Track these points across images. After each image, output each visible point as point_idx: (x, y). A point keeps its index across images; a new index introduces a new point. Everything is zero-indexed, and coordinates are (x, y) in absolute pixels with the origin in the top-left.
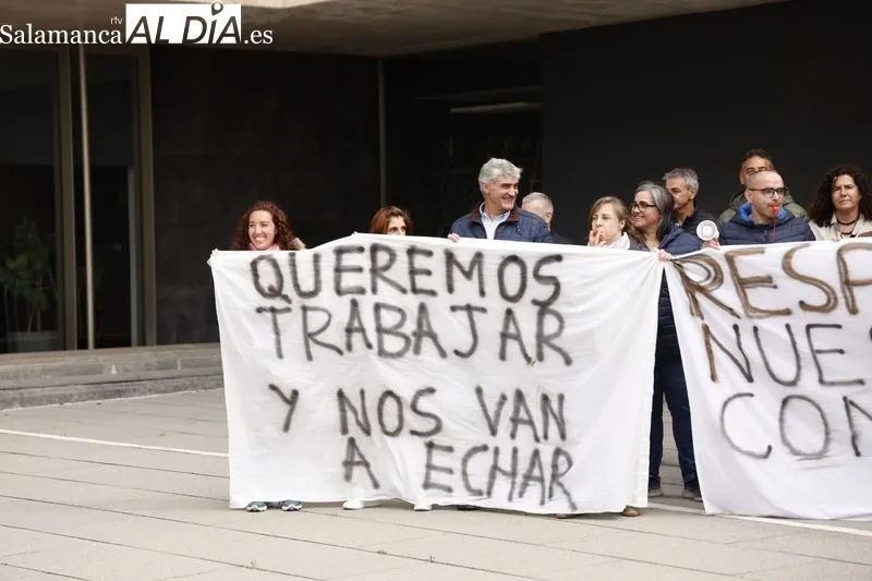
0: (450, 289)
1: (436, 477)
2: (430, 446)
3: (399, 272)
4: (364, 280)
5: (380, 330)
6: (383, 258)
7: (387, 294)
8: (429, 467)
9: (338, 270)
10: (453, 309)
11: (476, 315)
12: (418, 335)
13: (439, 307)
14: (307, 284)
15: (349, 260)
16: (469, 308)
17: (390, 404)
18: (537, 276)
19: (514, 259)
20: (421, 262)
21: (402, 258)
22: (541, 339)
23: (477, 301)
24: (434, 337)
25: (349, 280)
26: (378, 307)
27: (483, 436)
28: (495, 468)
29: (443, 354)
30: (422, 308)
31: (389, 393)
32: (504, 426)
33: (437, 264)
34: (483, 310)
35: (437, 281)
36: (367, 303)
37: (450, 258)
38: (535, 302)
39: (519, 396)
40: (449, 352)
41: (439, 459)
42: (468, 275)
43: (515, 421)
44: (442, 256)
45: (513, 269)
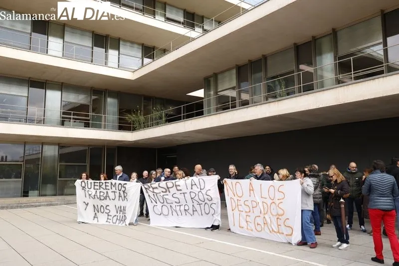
0: (111, 189)
1: (108, 220)
2: (108, 215)
3: (104, 186)
4: (98, 187)
5: (100, 196)
6: (101, 184)
7: (102, 190)
8: (108, 219)
9: (94, 185)
10: (112, 192)
12: (106, 197)
13: (109, 192)
14: (89, 187)
15: (96, 184)
16: (114, 192)
17: (102, 208)
18: (123, 187)
19: (120, 184)
20: (107, 184)
21: (104, 184)
22: (124, 197)
24: (109, 197)
25: (96, 187)
26: (100, 192)
27: (115, 214)
28: (117, 219)
29: (110, 199)
30: (107, 192)
31: (102, 206)
32: (119, 212)
33: (109, 185)
34: (116, 192)
35: (109, 188)
36: (98, 191)
37: (111, 183)
38: (123, 191)
39: (121, 207)
41: (110, 217)
42: (114, 186)
44: (110, 183)
45: (120, 185)
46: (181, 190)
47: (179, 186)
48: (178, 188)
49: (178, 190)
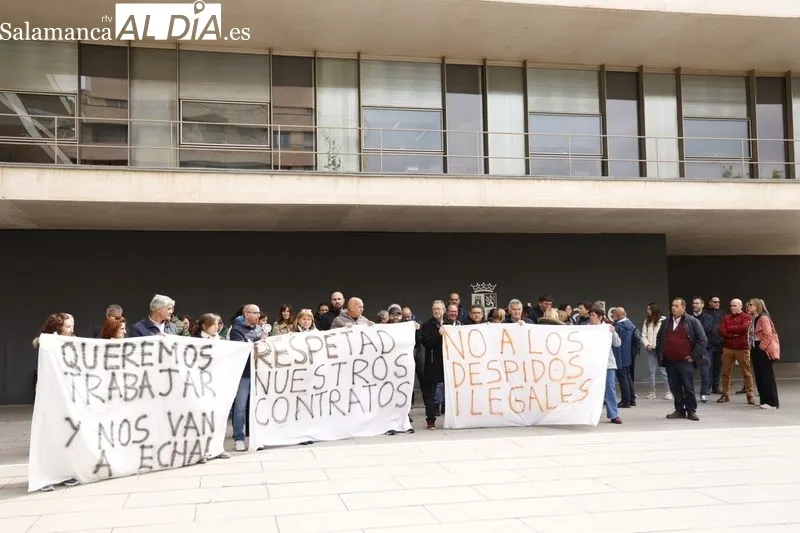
0: (160, 361)
1: (146, 462)
2: (143, 447)
3: (136, 357)
4: (118, 361)
5: (126, 387)
6: (129, 348)
7: (130, 369)
8: (143, 458)
9: (106, 356)
10: (161, 371)
11: (173, 373)
12: (142, 387)
13: (153, 372)
14: (90, 362)
15: (112, 351)
16: (170, 370)
17: (126, 425)
18: (202, 354)
19: (191, 346)
20: (147, 349)
21: (139, 349)
22: (203, 385)
23: (174, 367)
24: (149, 387)
25: (111, 362)
26: (125, 375)
27: (168, 436)
28: (175, 452)
29: (153, 396)
30: (145, 374)
31: (125, 420)
32: (181, 430)
33: (155, 349)
34: (177, 371)
35: (154, 359)
36: (119, 374)
37: (161, 344)
38: (200, 368)
39: (190, 415)
40: (156, 394)
41: (148, 453)
42: (170, 353)
43: (187, 428)
44: (156, 347)
45: (191, 351)
46: (336, 357)
47: (334, 346)
48: (332, 352)
49: (329, 357)
